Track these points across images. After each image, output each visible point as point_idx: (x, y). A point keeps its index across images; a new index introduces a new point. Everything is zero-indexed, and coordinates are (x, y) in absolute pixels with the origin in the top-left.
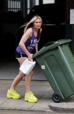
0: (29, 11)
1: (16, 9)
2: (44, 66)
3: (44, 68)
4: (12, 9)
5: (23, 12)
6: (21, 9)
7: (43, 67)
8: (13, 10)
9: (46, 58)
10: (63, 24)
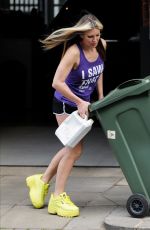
0: (56, 11)
1: (29, 5)
2: (114, 132)
3: (114, 137)
4: (19, 5)
5: (43, 12)
6: (38, 5)
7: (111, 135)
8: (22, 8)
9: (118, 115)
10: (133, 38)
